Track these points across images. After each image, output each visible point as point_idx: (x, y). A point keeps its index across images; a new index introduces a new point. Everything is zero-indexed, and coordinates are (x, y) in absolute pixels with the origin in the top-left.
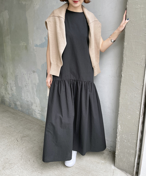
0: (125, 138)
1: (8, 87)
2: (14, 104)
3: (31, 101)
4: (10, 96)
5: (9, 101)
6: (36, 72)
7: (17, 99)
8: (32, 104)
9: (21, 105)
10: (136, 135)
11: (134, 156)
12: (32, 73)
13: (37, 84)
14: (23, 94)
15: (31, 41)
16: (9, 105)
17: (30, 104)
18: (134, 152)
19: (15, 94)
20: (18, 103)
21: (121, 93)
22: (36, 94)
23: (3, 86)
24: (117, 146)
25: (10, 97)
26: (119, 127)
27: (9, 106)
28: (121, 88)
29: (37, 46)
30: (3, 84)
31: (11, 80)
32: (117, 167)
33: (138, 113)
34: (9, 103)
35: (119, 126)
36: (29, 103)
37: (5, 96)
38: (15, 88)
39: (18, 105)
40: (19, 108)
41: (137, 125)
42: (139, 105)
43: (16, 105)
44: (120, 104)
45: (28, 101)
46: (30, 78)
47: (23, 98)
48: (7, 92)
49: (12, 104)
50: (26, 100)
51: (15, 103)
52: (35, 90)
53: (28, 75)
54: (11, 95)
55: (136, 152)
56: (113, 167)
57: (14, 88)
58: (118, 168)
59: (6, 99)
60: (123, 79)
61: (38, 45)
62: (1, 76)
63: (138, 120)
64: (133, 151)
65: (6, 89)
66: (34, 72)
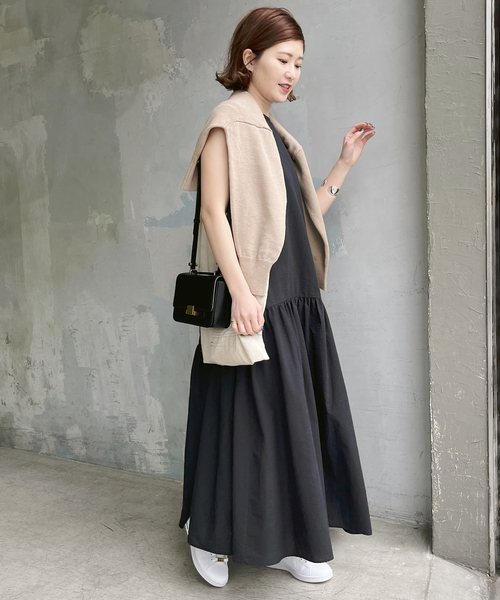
0: (455, 456)
1: (30, 379)
2: (54, 439)
3: (126, 415)
4: (38, 412)
5: (32, 430)
6: (150, 308)
7: (70, 418)
8: (132, 426)
9: (85, 438)
10: (484, 443)
11: (483, 510)
12: (133, 316)
13: (152, 351)
14: (95, 396)
15: (133, 209)
16: (31, 448)
17: (125, 425)
18: (483, 496)
19: (63, 398)
20: (74, 432)
21: (432, 326)
22: (147, 385)
23: (11, 379)
24: (435, 488)
25: (36, 416)
26: (436, 425)
27: (31, 451)
28: (430, 315)
29: (153, 222)
30: (10, 371)
31: (44, 351)
32: (440, 556)
33: (482, 377)
34: (31, 440)
35: (436, 423)
36: (119, 425)
37: (17, 414)
38: (61, 376)
39: (72, 439)
40: (76, 451)
41: (484, 415)
42: (482, 354)
43: (62, 439)
44: (431, 357)
45: (116, 418)
46: (125, 333)
47: (97, 408)
48: (25, 399)
49: (45, 439)
50: (106, 413)
51: (61, 433)
52: (146, 370)
53: (120, 325)
54: (43, 407)
55: (489, 494)
56: (428, 556)
57: (58, 379)
58: (444, 558)
59: (23, 426)
60: (432, 289)
61: (158, 219)
62: (4, 342)
63: (484, 398)
64: (480, 495)
65: (22, 388)
66: (142, 309)
